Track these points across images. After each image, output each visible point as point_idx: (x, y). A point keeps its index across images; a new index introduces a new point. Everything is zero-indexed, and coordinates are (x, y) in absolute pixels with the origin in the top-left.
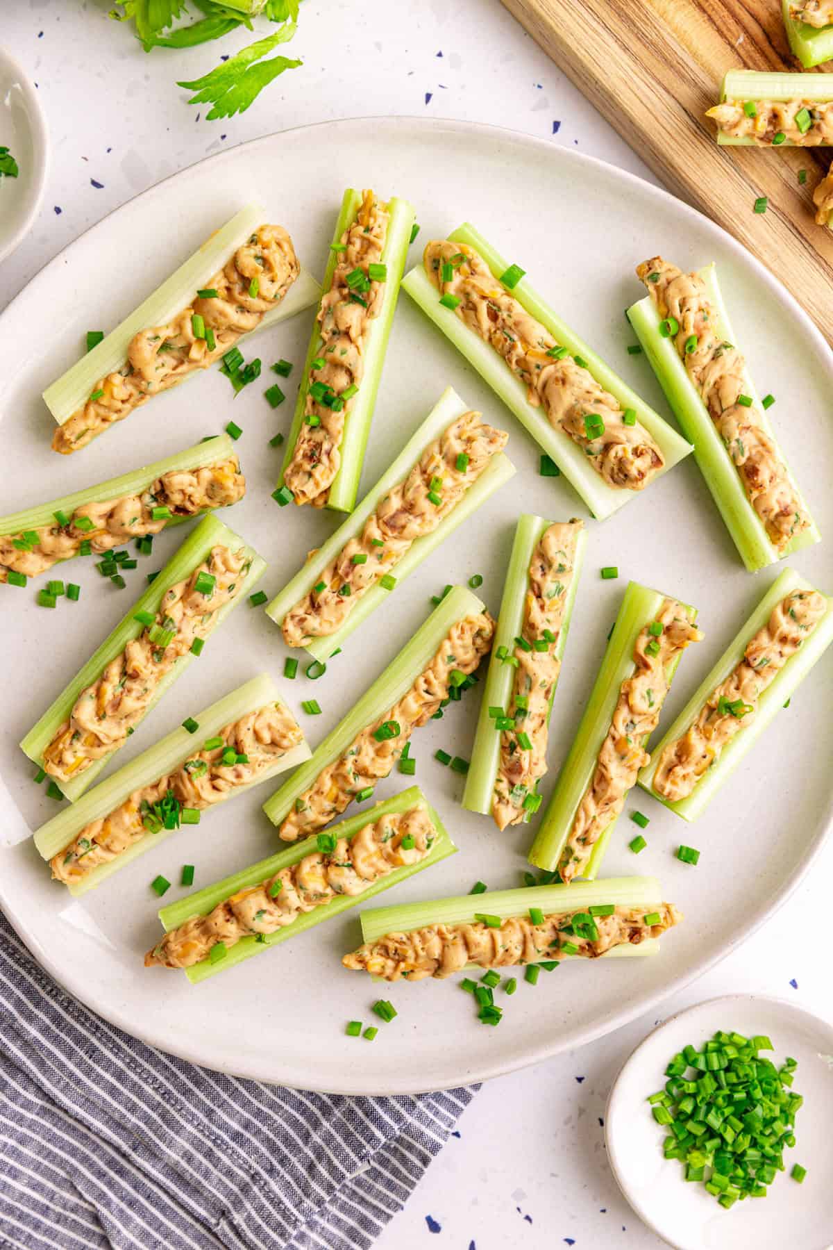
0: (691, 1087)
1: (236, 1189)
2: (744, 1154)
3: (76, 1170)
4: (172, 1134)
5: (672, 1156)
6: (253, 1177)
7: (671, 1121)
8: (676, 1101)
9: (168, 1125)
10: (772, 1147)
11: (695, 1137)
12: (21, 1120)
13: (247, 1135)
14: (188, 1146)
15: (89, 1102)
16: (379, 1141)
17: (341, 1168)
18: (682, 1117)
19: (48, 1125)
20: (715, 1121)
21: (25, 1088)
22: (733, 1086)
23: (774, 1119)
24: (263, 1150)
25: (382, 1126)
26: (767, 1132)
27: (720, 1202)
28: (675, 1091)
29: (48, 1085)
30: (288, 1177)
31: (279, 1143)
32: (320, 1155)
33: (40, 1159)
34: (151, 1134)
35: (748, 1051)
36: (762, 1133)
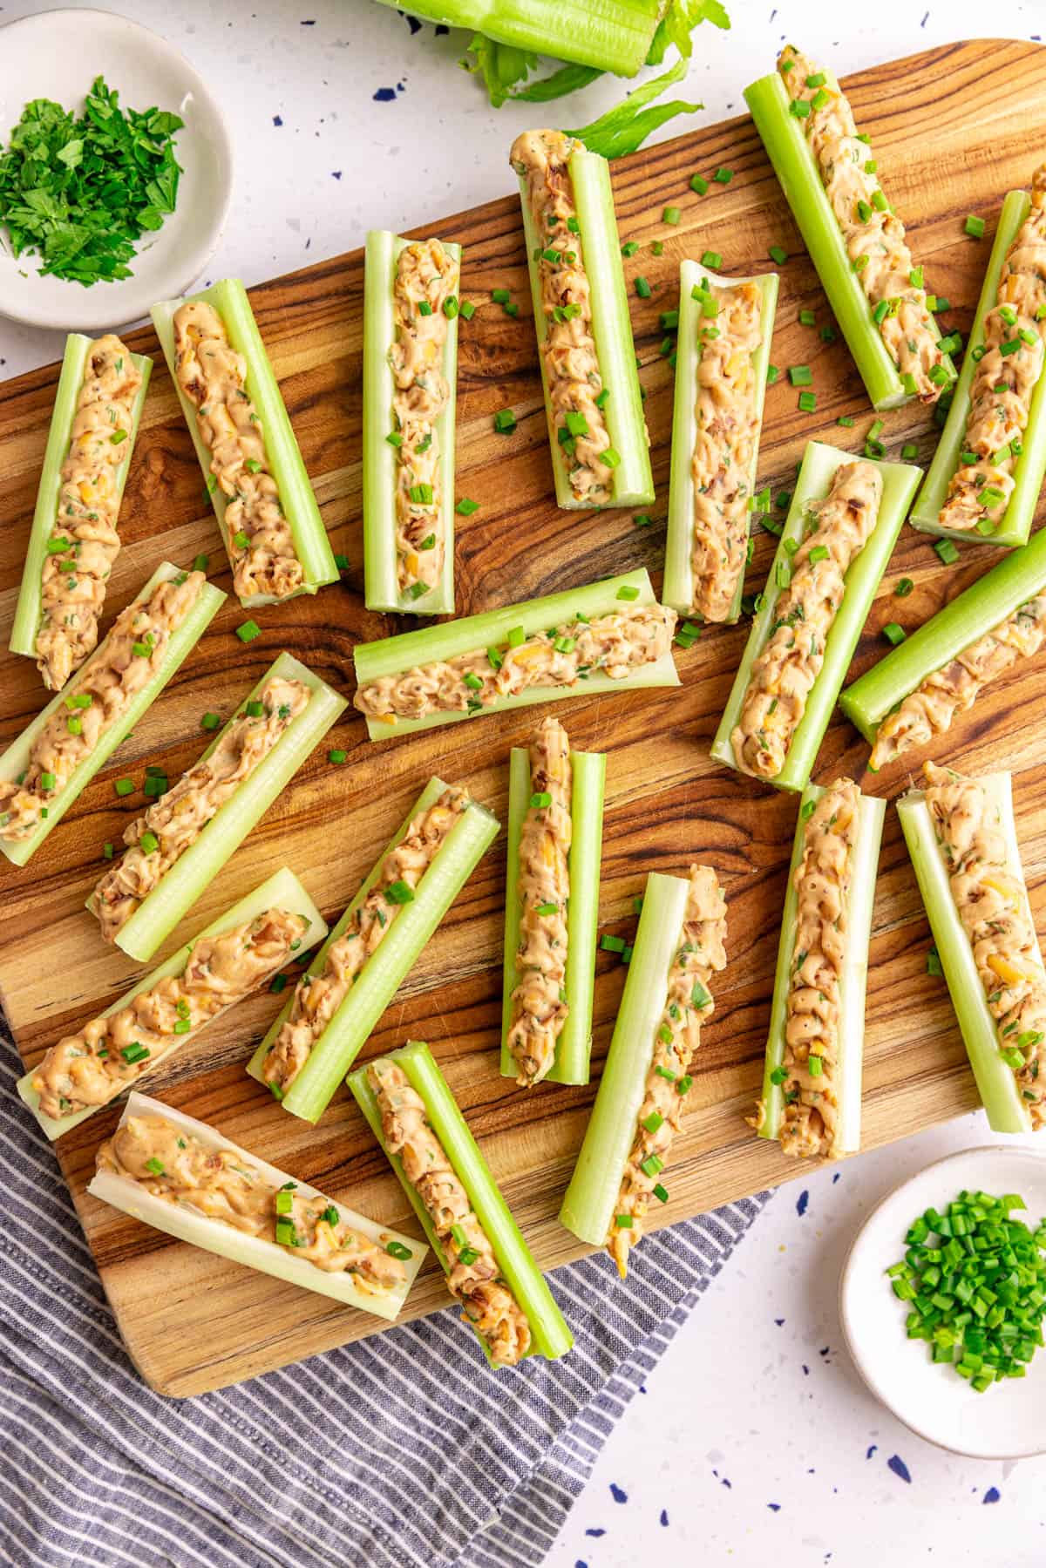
0: (935, 1256)
1: (356, 1546)
2: (999, 1328)
3: (172, 1545)
4: (278, 1492)
5: (916, 1336)
6: (374, 1532)
7: (914, 1295)
8: (919, 1273)
9: (272, 1482)
10: (1030, 1319)
11: (942, 1312)
12: (103, 1494)
13: (363, 1485)
14: (297, 1504)
15: (180, 1465)
16: (513, 1481)
17: (473, 1515)
18: (926, 1291)
19: (136, 1496)
20: (964, 1292)
21: (105, 1458)
22: (983, 1253)
23: (1031, 1288)
24: (383, 1500)
25: (515, 1465)
26: (1023, 1303)
27: (973, 1384)
28: (916, 1260)
29: (132, 1449)
30: (414, 1529)
31: (400, 1491)
32: (448, 1501)
33: (130, 1536)
34: (253, 1494)
35: (997, 1211)
36: (1018, 1305)
